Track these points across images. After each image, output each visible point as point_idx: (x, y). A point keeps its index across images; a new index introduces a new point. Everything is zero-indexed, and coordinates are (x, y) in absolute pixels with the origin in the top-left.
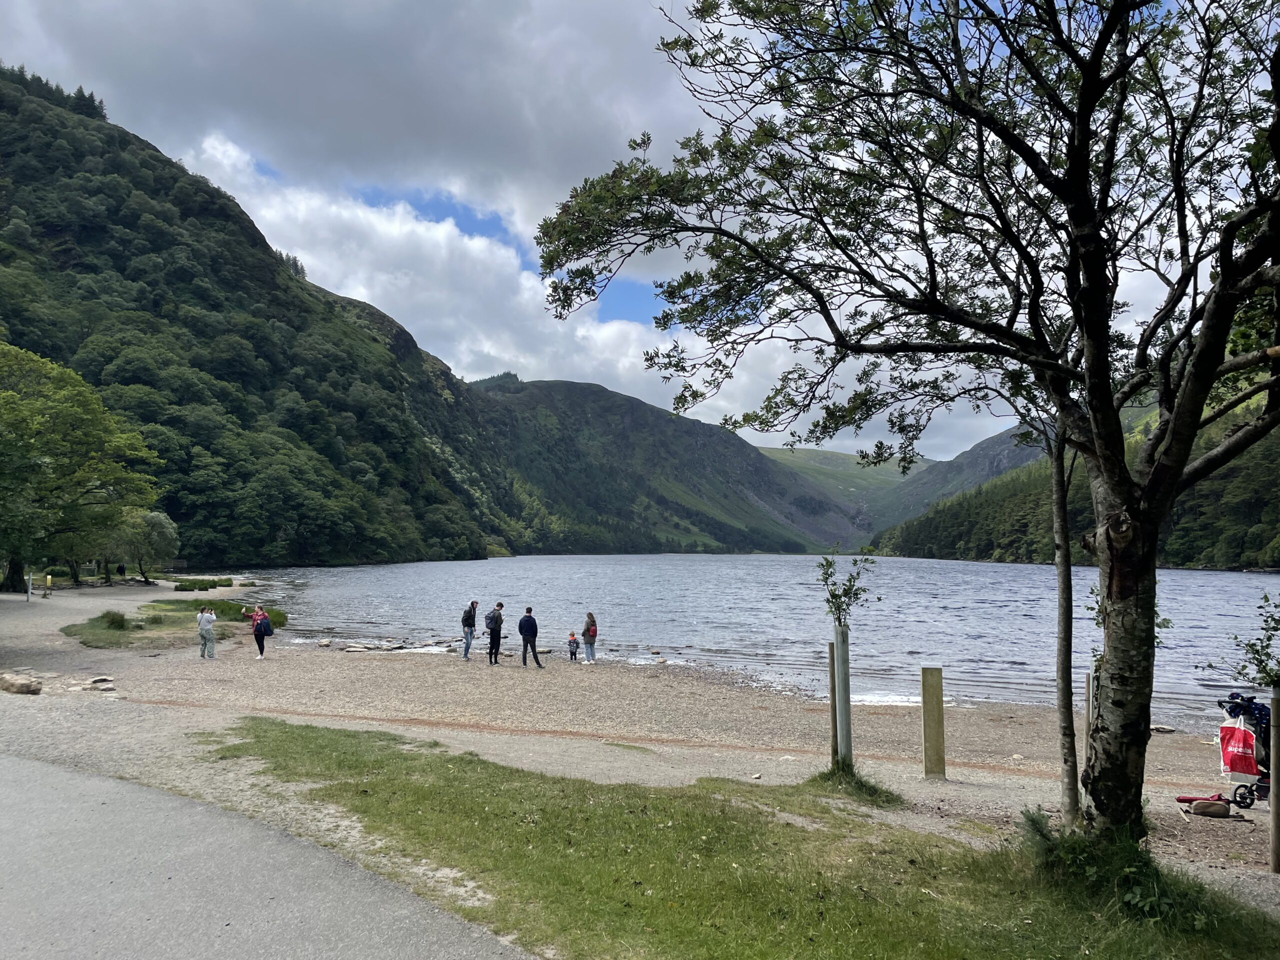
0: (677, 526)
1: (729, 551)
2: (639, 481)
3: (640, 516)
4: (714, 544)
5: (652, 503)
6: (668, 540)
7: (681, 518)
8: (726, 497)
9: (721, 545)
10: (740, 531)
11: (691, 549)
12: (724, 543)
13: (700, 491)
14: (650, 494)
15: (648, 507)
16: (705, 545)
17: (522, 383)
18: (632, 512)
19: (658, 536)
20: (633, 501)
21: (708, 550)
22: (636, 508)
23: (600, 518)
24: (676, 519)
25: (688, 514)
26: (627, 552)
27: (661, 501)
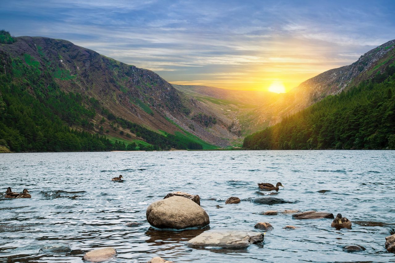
0: (122, 133)
1: (156, 149)
2: (95, 104)
3: (97, 127)
4: (146, 144)
5: (105, 118)
6: (116, 143)
7: (124, 128)
8: (152, 115)
9: (151, 145)
10: (162, 137)
11: (132, 148)
12: (152, 143)
13: (135, 111)
14: (104, 112)
15: (102, 122)
16: (140, 145)
17: (13, 38)
18: (92, 124)
19: (110, 139)
20: (92, 117)
21: (142, 148)
22: (95, 122)
23: (71, 129)
24: (121, 129)
25: (129, 126)
26: (90, 150)
27: (111, 117)
